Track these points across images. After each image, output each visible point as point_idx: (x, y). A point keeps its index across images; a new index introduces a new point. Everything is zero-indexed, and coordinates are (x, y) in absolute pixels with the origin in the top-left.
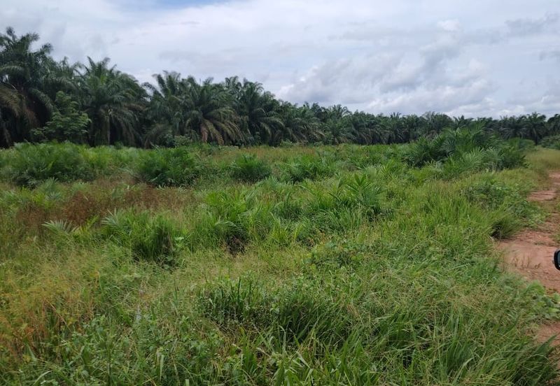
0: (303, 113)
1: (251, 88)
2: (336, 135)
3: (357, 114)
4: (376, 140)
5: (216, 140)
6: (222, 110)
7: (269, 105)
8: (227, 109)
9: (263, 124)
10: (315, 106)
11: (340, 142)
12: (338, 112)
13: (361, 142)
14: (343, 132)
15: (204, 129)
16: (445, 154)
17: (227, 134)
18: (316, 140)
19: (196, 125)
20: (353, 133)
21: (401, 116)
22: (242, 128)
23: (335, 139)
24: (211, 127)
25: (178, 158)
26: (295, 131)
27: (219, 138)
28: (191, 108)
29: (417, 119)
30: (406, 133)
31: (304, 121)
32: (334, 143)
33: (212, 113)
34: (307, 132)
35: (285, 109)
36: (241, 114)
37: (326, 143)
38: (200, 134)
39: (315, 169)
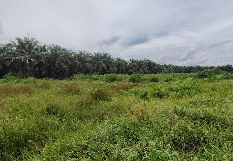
0: (162, 66)
1: (150, 61)
2: (170, 71)
3: (175, 66)
4: (180, 72)
5: (142, 73)
6: (144, 66)
7: (154, 64)
8: (145, 66)
9: (153, 69)
10: (165, 65)
11: (171, 73)
12: (170, 66)
13: (177, 72)
14: (172, 70)
15: (139, 70)
16: (206, 75)
17: (145, 71)
18: (165, 72)
19: (138, 70)
20: (175, 70)
21: (187, 66)
22: (148, 70)
23: (170, 72)
24: (141, 70)
25: (138, 77)
26: (160, 70)
27: (143, 72)
28: (137, 66)
29: (192, 67)
30: (188, 70)
31: (162, 68)
32: (170, 73)
33: (142, 67)
34: (163, 70)
35: (157, 65)
36: (148, 67)
37: (168, 73)
38: (139, 71)
39: (171, 79)
